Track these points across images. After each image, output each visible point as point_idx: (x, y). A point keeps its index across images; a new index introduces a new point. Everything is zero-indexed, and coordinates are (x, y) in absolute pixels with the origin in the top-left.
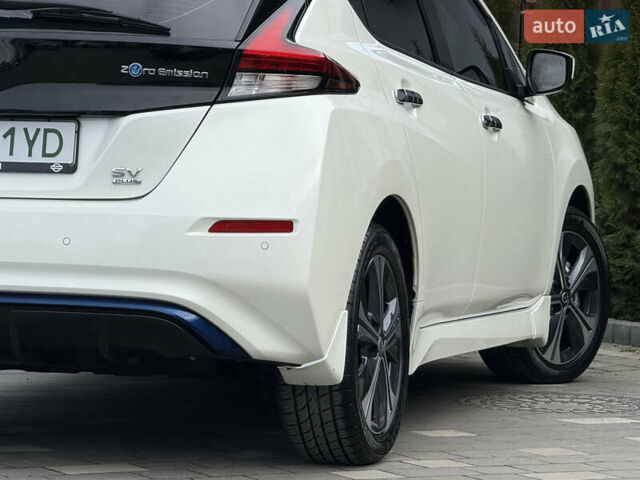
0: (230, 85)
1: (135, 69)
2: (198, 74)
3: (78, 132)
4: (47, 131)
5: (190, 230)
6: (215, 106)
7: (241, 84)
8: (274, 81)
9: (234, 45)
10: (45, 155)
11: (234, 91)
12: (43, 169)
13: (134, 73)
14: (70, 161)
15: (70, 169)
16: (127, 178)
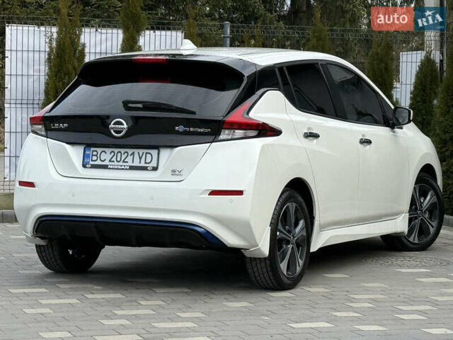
0: (220, 135)
1: (180, 128)
2: (206, 130)
3: (158, 154)
4: (146, 153)
5: (201, 194)
6: (213, 144)
7: (225, 134)
8: (239, 133)
9: (220, 119)
10: (146, 163)
11: (222, 137)
12: (145, 169)
13: (180, 130)
14: (155, 165)
15: (155, 169)
16: (177, 173)
